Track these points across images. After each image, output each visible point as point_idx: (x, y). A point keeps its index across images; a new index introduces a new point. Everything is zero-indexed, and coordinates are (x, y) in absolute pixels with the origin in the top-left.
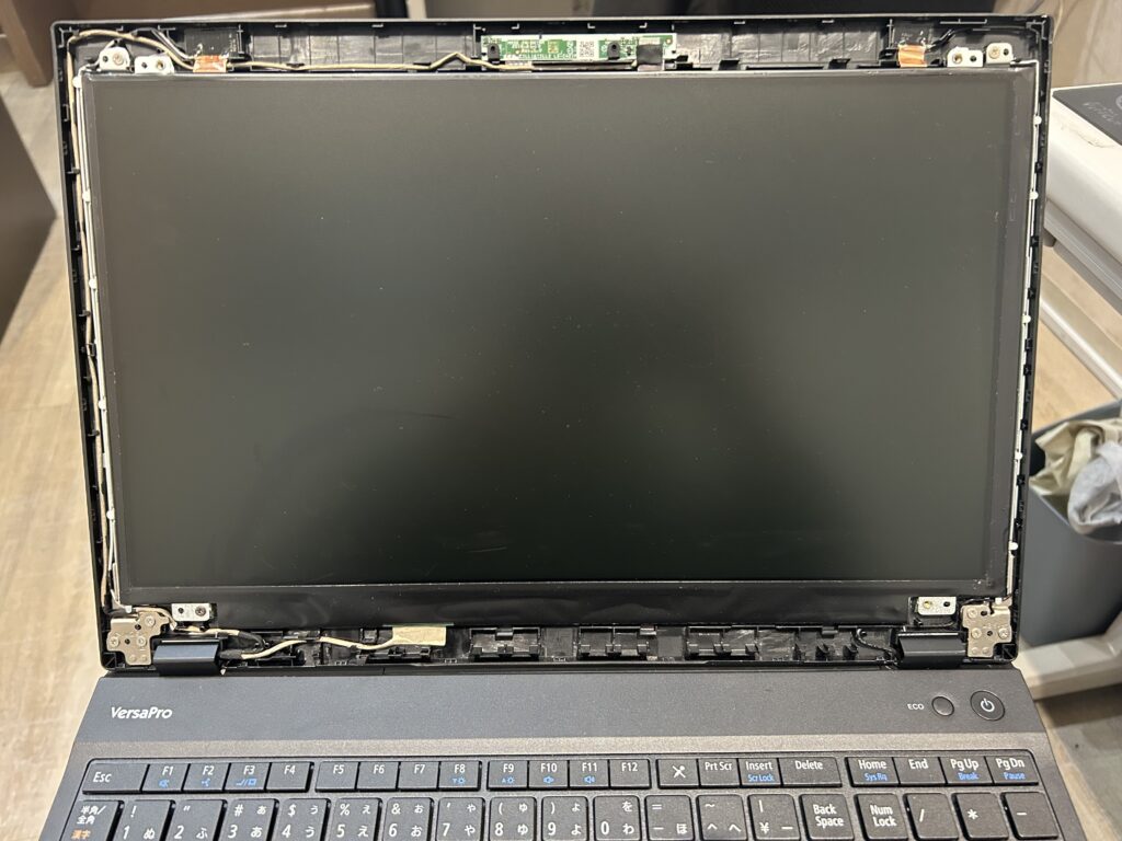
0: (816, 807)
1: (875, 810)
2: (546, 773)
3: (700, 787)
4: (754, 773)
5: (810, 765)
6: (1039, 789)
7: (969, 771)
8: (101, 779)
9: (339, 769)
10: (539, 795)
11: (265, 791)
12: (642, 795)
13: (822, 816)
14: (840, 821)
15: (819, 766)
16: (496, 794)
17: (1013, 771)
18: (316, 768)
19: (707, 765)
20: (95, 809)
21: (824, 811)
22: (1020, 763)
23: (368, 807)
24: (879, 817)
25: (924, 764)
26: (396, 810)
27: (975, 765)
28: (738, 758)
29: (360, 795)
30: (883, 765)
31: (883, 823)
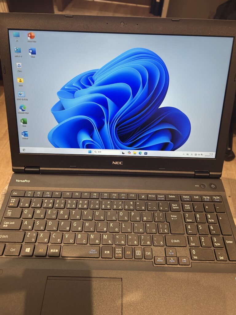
3: (148, 200)
8: (15, 194)
12: (135, 201)
19: (149, 196)
24: (186, 207)
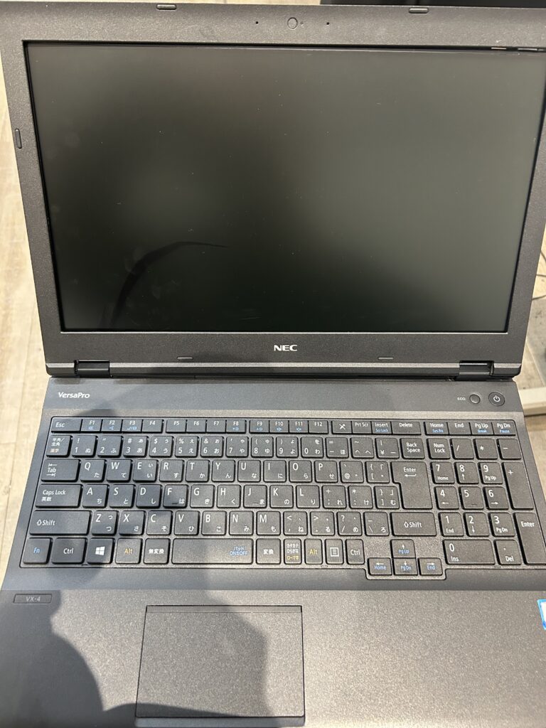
0: (408, 444)
1: (435, 445)
2: (278, 426)
4: (379, 428)
5: (406, 425)
6: (516, 438)
7: (483, 429)
9: (177, 423)
10: (275, 436)
11: (141, 432)
13: (410, 448)
14: (419, 450)
15: (411, 425)
16: (254, 435)
17: (504, 429)
18: (165, 423)
20: (59, 439)
21: (411, 445)
22: (508, 426)
23: (192, 440)
25: (462, 426)
26: (206, 441)
27: (486, 426)
28: (371, 421)
29: (187, 435)
30: (442, 425)
31: (439, 451)
